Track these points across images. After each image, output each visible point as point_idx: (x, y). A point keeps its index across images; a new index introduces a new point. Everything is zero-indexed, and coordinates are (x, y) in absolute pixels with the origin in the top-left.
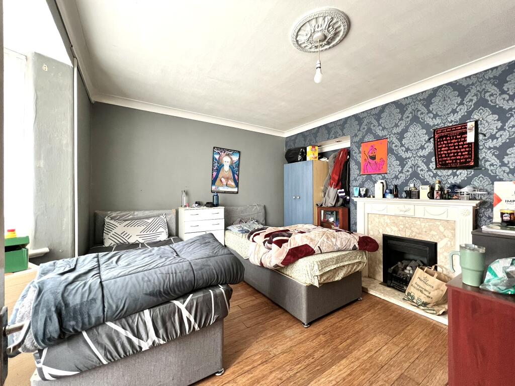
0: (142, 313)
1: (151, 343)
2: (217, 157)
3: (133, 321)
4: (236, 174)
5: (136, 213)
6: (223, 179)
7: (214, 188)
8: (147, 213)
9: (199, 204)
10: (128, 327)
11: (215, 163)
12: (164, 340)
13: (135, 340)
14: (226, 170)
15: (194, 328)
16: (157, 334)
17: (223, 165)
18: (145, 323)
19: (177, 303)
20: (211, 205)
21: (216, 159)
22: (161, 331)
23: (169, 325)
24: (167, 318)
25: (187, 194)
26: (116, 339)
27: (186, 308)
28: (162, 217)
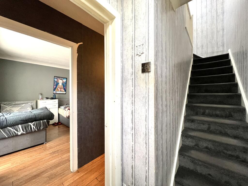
0: (18, 125)
1: (21, 133)
2: (56, 80)
3: (15, 127)
4: (65, 87)
5: (16, 102)
6: (59, 89)
7: (54, 92)
8: (22, 102)
9: (47, 98)
10: (14, 129)
11: (55, 82)
12: (25, 132)
13: (16, 132)
14: (60, 85)
15: (35, 130)
16: (23, 131)
17: (59, 83)
18: (19, 128)
19: (30, 123)
20: (52, 99)
21: (55, 81)
22: (24, 130)
23: (27, 129)
24: (26, 127)
25: (41, 94)
26: (10, 131)
27: (33, 125)
28: (29, 103)
